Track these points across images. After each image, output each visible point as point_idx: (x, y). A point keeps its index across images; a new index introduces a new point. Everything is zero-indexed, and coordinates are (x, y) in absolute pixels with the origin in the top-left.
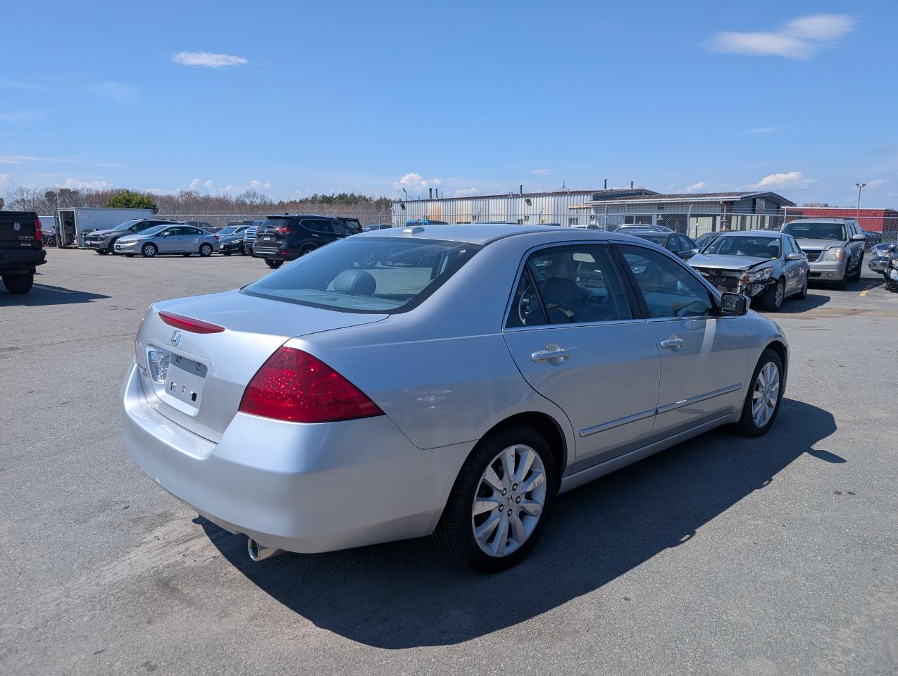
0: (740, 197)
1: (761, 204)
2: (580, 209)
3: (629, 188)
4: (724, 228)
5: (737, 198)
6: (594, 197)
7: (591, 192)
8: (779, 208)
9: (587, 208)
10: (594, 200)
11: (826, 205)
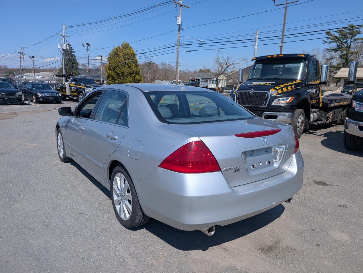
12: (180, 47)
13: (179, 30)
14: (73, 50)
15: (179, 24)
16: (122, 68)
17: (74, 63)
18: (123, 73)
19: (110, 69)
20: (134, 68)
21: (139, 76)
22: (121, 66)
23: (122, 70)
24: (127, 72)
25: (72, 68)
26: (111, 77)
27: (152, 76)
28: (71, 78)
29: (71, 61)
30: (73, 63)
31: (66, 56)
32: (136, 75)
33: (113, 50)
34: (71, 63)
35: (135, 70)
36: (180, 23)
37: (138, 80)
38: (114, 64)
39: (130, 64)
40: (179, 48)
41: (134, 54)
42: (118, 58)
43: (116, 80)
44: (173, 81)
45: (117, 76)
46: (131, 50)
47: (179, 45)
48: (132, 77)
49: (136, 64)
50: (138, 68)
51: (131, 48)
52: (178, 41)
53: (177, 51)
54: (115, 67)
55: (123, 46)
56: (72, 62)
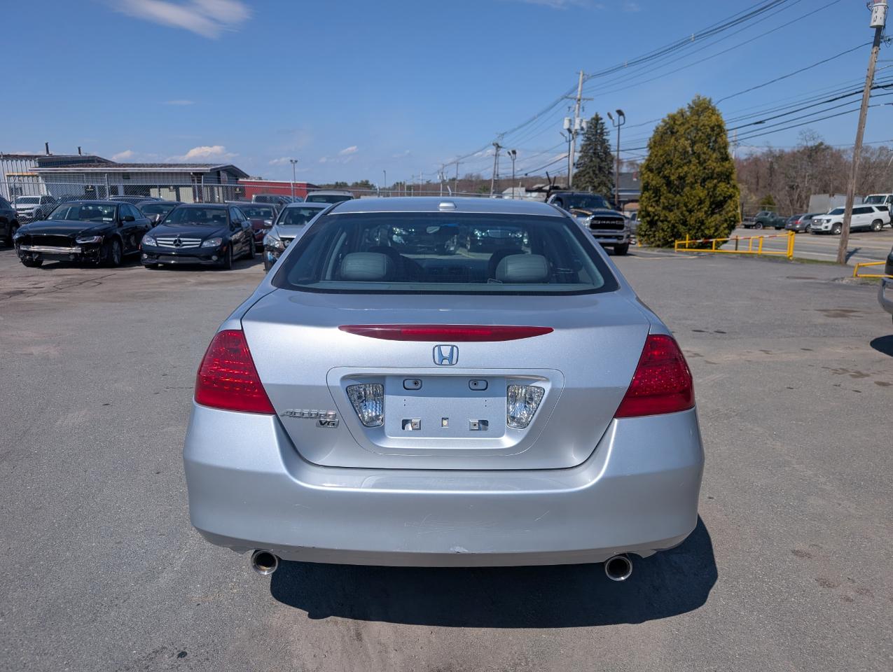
0: (210, 168)
1: (224, 176)
2: (24, 176)
3: (76, 154)
4: (197, 198)
5: (207, 169)
6: (39, 163)
7: (36, 157)
8: (237, 179)
9: (33, 176)
10: (39, 167)
11: (260, 178)
12: (874, 92)
13: (877, 43)
14: (605, 131)
15: (875, 24)
16: (681, 167)
17: (604, 159)
18: (680, 178)
19: (651, 170)
20: (715, 164)
21: (729, 183)
22: (678, 160)
23: (680, 170)
24: (695, 176)
25: (600, 172)
26: (651, 189)
27: (816, 185)
28: (553, 193)
29: (598, 157)
30: (602, 161)
31: (590, 144)
32: (719, 182)
33: (664, 121)
34: (598, 160)
35: (717, 170)
36: (879, 22)
37: (723, 195)
38: (661, 156)
39: (704, 153)
40: (871, 97)
41: (720, 126)
42: (673, 140)
43: (662, 197)
44: (870, 197)
45: (665, 188)
46: (714, 118)
47: (872, 89)
48: (708, 189)
49: (721, 153)
50: (727, 164)
51: (713, 111)
52: (867, 77)
53: (864, 108)
54: (663, 165)
55: (692, 108)
56: (601, 159)
